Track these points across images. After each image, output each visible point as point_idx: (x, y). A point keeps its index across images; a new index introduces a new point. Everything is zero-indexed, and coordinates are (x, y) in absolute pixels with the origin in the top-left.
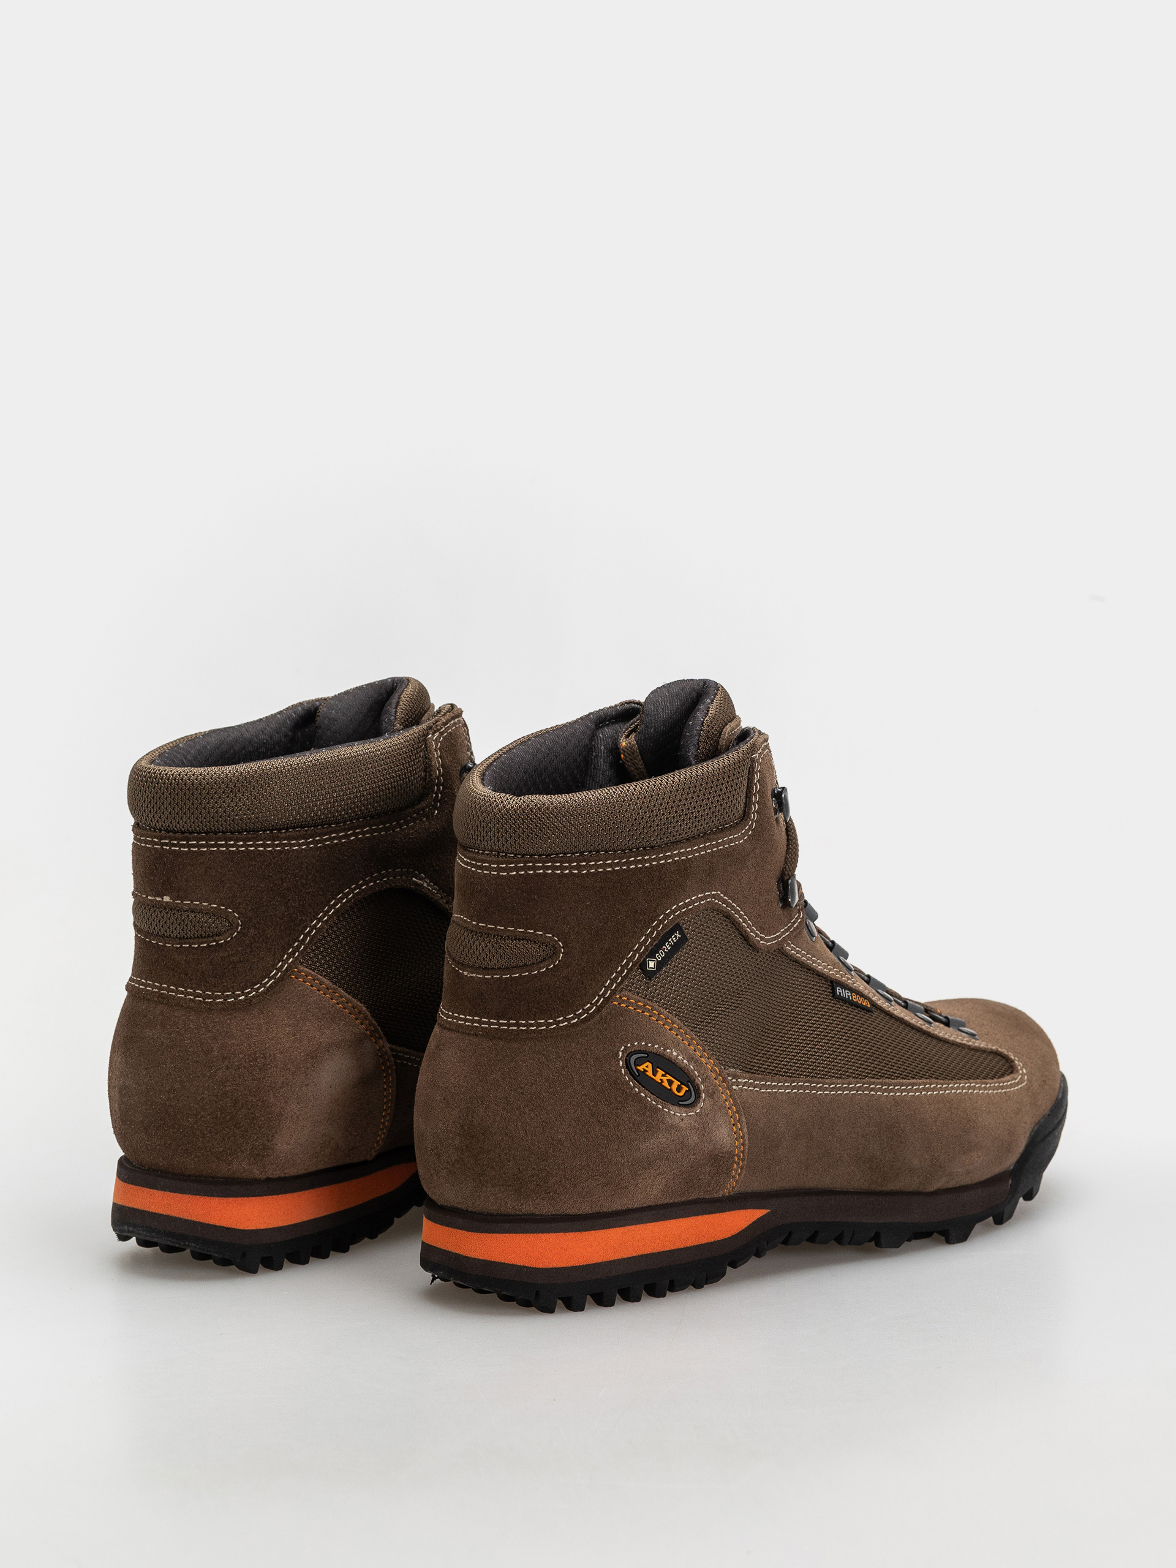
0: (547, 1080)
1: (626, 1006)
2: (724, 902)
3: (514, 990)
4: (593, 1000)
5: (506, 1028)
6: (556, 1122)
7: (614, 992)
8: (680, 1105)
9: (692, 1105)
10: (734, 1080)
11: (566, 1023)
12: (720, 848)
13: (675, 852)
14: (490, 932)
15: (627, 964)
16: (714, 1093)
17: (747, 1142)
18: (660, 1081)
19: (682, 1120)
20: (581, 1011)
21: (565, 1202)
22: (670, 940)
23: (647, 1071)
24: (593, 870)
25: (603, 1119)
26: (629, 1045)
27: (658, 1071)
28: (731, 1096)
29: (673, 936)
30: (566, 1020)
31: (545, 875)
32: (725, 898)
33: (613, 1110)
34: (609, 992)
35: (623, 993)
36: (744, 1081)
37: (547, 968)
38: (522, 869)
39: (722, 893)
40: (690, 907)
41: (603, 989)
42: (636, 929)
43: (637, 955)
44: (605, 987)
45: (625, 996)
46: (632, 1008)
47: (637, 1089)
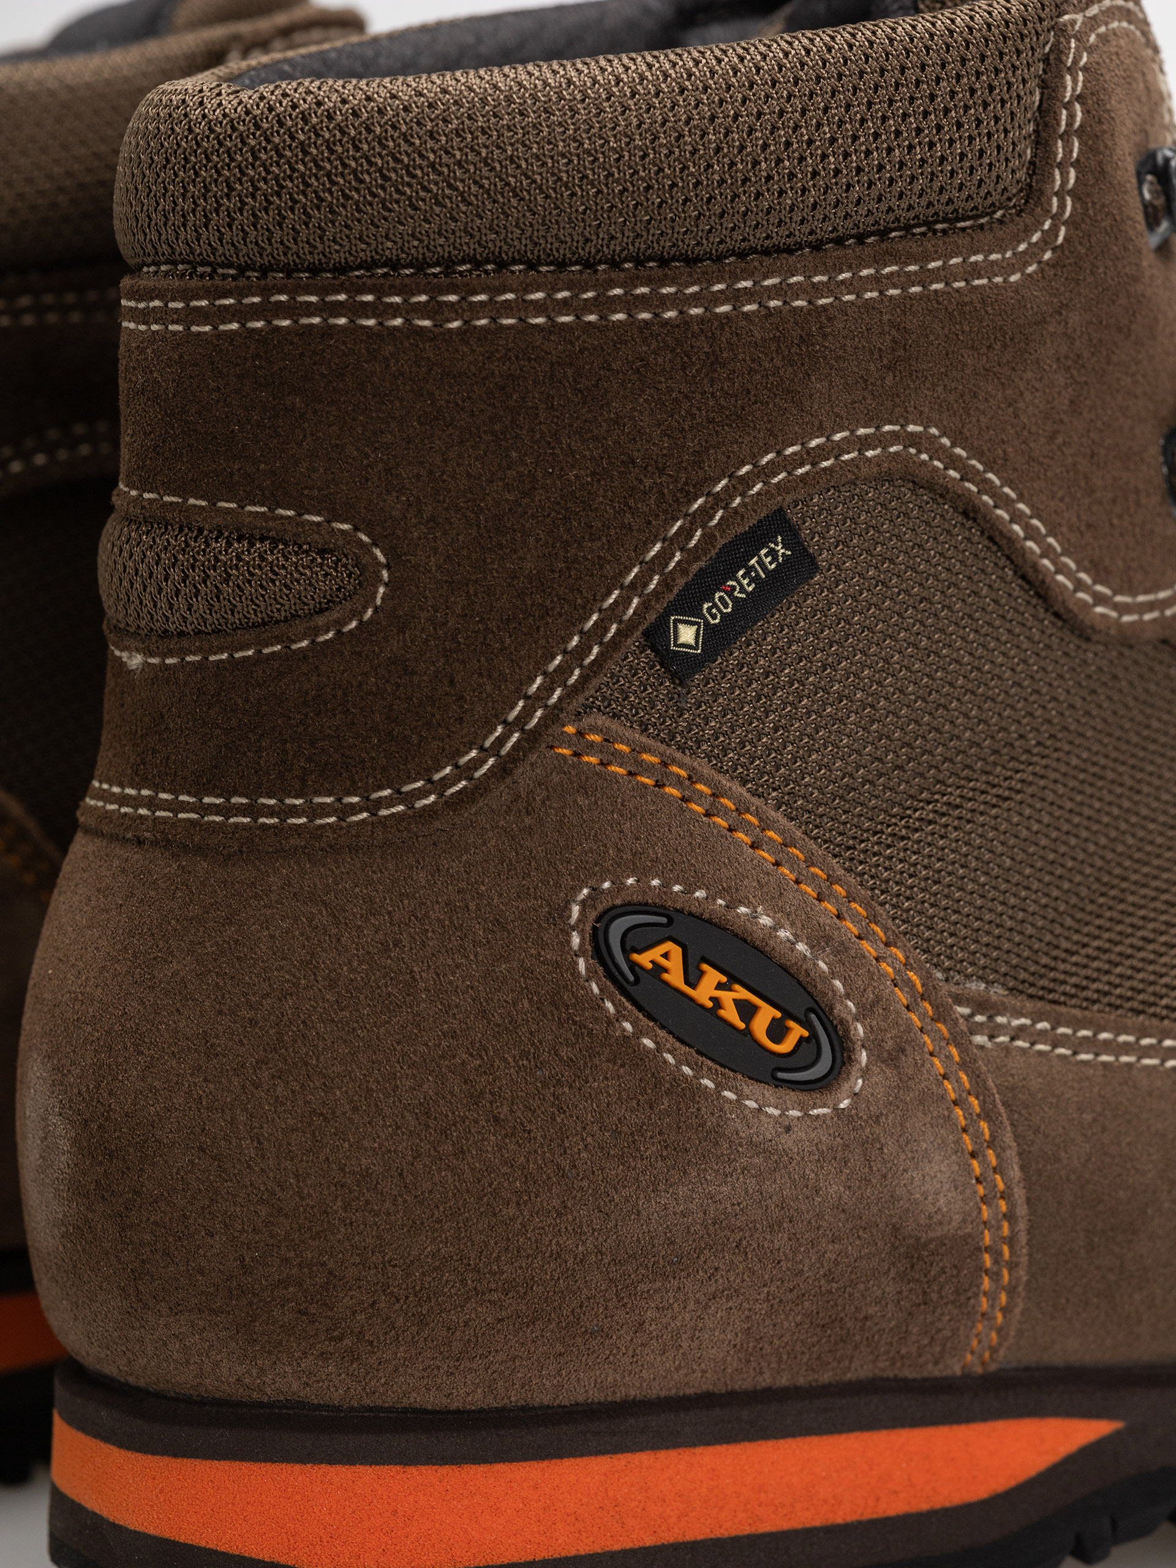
0: (333, 984)
1: (602, 763)
2: (953, 462)
3: (240, 702)
4: (486, 737)
5: (218, 819)
6: (356, 1117)
7: (554, 716)
8: (780, 1083)
9: (824, 1085)
10: (979, 1018)
11: (401, 808)
12: (935, 286)
13: (768, 282)
14: (169, 516)
15: (601, 627)
16: (903, 1051)
17: (1022, 1210)
18: (710, 1004)
19: (788, 1129)
20: (448, 770)
21: (396, 1370)
22: (753, 562)
23: (666, 971)
24: (483, 322)
25: (511, 1111)
26: (607, 885)
27: (702, 973)
28: (963, 1065)
29: (763, 552)
30: (400, 797)
31: (327, 331)
32: (958, 451)
33: (545, 1085)
34: (539, 713)
35: (587, 721)
36: (1016, 1022)
37: (339, 632)
38: (256, 312)
39: (944, 434)
40: (825, 464)
41: (521, 703)
42: (628, 518)
43: (636, 601)
44: (527, 697)
45: (594, 729)
46: (621, 771)
47: (627, 1026)
